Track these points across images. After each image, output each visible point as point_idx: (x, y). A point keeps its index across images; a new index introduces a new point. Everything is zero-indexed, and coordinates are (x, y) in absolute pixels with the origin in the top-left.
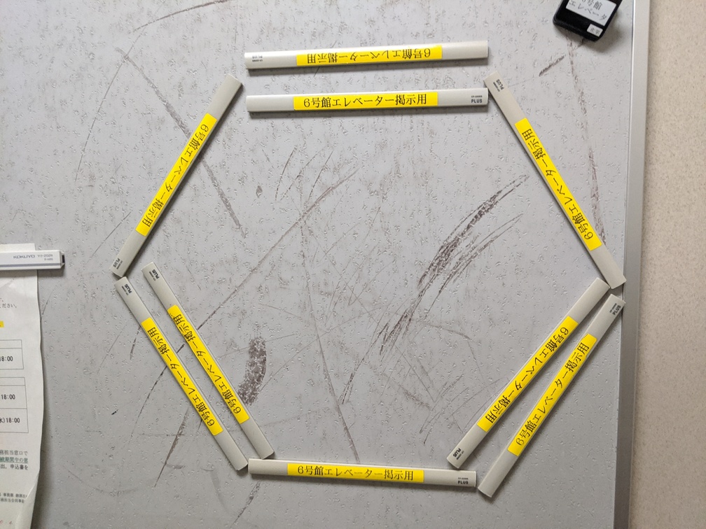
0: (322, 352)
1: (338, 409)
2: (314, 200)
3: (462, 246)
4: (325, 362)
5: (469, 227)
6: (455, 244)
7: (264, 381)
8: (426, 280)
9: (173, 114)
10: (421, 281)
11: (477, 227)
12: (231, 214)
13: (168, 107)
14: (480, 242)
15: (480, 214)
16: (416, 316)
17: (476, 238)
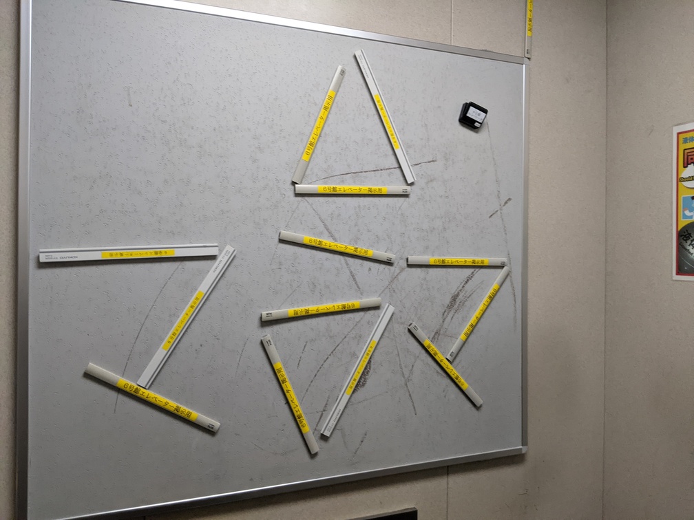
0: (399, 355)
1: (406, 385)
2: (396, 274)
3: (460, 296)
4: (400, 361)
5: (463, 287)
6: (458, 295)
7: (370, 374)
8: (446, 314)
9: (328, 230)
10: (443, 314)
11: (467, 286)
12: (356, 283)
13: (325, 226)
14: (468, 294)
15: (468, 280)
16: (441, 332)
17: (466, 292)
